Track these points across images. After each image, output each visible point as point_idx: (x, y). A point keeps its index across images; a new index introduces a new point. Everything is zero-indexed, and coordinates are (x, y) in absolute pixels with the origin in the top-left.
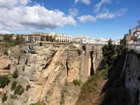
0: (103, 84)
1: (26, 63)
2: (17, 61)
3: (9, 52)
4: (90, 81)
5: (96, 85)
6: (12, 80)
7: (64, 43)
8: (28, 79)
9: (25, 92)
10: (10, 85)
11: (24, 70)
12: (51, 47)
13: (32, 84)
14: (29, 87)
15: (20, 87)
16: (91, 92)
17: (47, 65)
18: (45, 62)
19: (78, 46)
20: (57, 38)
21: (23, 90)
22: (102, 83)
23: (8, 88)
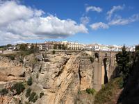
0: (119, 93)
1: (40, 71)
2: (31, 69)
3: (24, 60)
4: (104, 90)
5: (111, 94)
6: (27, 87)
7: (76, 51)
8: (42, 87)
9: (39, 99)
10: (25, 92)
11: (37, 77)
12: (63, 55)
13: (45, 91)
14: (42, 94)
15: (34, 94)
16: (105, 101)
17: (60, 73)
18: (58, 70)
19: (90, 53)
20: (69, 46)
21: (37, 97)
22: (117, 92)
23: (23, 95)
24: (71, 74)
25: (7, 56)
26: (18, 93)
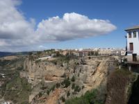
1: (80, 71)
2: (73, 70)
3: (64, 64)
6: (72, 83)
7: (106, 56)
8: (82, 82)
9: (82, 90)
11: (79, 75)
12: (96, 60)
13: (85, 85)
14: (83, 87)
15: (78, 87)
17: (95, 72)
18: (93, 70)
19: (117, 57)
20: (99, 53)
23: (70, 87)
24: (103, 74)
25: (52, 62)
26: (66, 87)
